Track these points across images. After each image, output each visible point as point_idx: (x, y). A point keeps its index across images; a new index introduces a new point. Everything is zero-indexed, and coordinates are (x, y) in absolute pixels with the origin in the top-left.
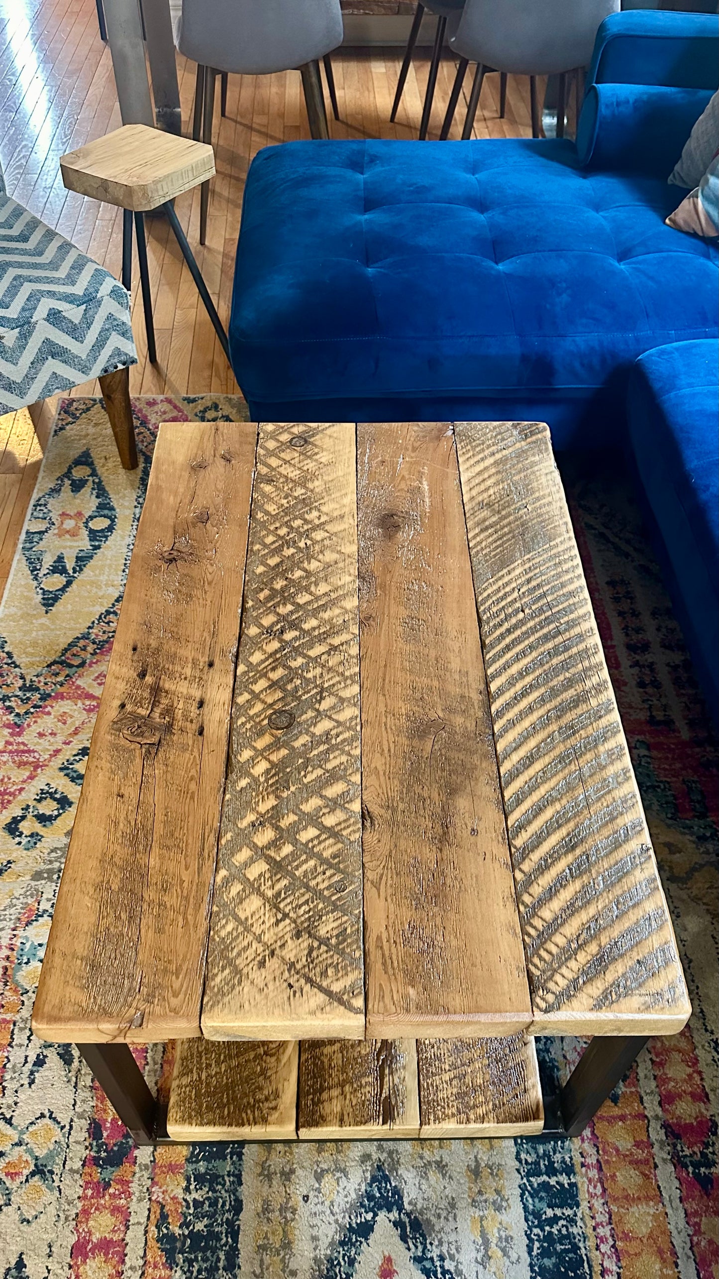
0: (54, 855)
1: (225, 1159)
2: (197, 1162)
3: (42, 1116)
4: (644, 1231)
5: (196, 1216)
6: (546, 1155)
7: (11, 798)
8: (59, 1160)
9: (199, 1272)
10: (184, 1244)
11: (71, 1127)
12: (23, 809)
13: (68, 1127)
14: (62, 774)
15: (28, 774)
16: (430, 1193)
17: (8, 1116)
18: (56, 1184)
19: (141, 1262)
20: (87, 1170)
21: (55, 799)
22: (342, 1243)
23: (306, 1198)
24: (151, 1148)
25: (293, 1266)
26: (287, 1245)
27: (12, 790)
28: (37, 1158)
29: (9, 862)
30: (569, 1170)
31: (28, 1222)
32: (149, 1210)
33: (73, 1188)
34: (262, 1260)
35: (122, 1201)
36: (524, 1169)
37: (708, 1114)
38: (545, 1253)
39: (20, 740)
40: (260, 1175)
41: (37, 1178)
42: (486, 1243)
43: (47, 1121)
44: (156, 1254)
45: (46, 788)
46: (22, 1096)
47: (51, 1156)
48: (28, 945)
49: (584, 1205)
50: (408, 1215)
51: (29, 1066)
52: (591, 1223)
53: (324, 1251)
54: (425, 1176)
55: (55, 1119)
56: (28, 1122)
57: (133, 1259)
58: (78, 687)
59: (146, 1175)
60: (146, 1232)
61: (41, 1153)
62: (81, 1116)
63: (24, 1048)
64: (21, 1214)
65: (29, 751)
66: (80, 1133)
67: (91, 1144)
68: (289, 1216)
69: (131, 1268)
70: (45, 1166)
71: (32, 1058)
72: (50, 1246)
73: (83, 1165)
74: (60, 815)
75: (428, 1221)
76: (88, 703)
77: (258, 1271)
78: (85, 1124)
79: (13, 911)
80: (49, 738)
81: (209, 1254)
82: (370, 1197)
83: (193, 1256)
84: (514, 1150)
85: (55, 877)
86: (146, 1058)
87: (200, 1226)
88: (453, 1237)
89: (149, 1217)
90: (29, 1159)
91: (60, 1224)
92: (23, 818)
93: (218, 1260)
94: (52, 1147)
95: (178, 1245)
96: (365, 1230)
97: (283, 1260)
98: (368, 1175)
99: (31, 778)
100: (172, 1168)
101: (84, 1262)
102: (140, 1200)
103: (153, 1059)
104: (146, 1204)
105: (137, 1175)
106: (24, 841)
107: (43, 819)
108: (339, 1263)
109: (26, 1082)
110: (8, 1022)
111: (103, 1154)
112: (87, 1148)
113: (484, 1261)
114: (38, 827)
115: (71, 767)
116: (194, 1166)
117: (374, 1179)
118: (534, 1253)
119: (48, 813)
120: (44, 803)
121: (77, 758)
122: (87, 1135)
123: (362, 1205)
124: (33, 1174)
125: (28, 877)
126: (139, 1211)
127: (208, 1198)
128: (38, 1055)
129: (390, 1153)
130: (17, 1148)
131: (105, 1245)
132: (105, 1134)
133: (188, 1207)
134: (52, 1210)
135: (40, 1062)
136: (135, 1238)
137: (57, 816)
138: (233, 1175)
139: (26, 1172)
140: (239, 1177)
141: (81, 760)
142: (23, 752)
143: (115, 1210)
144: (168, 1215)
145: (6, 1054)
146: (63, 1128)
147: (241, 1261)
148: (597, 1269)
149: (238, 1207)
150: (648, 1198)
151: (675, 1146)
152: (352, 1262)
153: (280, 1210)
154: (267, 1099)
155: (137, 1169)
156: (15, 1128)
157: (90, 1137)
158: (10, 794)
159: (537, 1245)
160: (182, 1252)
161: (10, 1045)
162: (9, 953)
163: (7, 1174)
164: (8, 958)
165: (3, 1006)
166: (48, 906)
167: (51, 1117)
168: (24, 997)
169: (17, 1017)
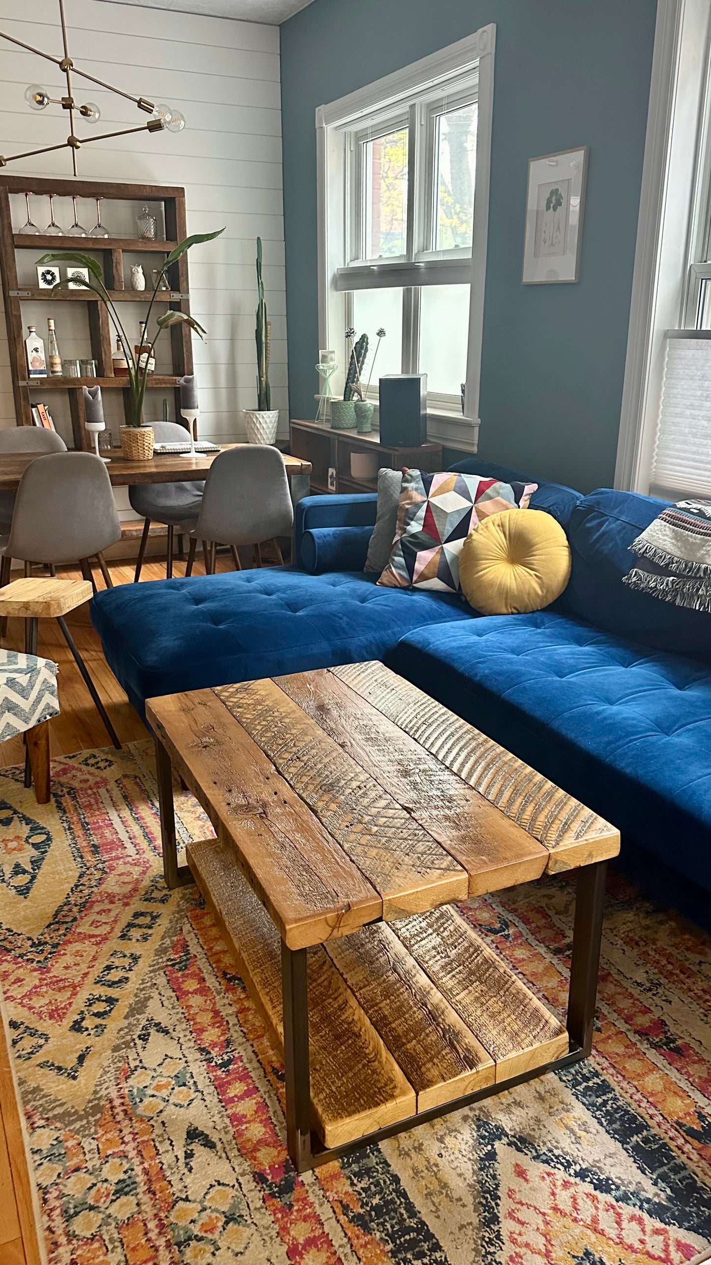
0: (122, 1032)
1: (369, 1157)
2: (350, 1166)
3: (212, 1186)
4: (659, 1088)
5: (368, 1197)
6: (577, 1072)
7: (65, 1011)
8: (243, 1205)
9: (392, 1227)
10: (371, 1215)
11: (240, 1184)
12: (79, 1014)
13: (237, 1185)
14: (98, 985)
15: (70, 993)
16: (519, 1119)
17: (184, 1197)
18: (249, 1222)
19: (346, 1240)
20: (268, 1203)
21: (103, 1001)
22: (481, 1169)
23: (440, 1155)
24: (311, 1172)
25: (456, 1196)
26: (445, 1186)
27: (63, 1006)
28: (224, 1213)
29: (87, 1048)
30: (596, 1074)
31: (241, 1253)
32: (332, 1207)
33: (264, 1218)
34: (433, 1202)
35: (308, 1211)
36: (570, 1085)
37: (656, 1018)
38: (610, 1123)
39: (51, 975)
40: (400, 1155)
41: (231, 1224)
42: (572, 1131)
43: (217, 1188)
44: (354, 1230)
45: (91, 997)
46: (188, 1180)
47: (234, 1206)
48: (135, 1091)
49: (617, 1089)
50: (514, 1136)
51: (182, 1160)
52: (627, 1096)
53: (471, 1179)
54: (511, 1112)
55: (223, 1184)
56: (202, 1194)
57: (338, 1239)
58: (80, 933)
59: (316, 1188)
60: (338, 1221)
61: (225, 1208)
62: (243, 1175)
63: (170, 1152)
64: (233, 1251)
65: (61, 980)
66: (248, 1183)
67: (262, 1188)
68: (435, 1169)
69: (340, 1246)
70: (234, 1214)
71: (181, 1155)
72: (269, 1260)
73: (264, 1202)
74: (112, 1009)
75: (529, 1135)
76: (93, 940)
77: (434, 1209)
78: (249, 1177)
79: (109, 1075)
80: (75, 967)
81: (392, 1214)
82: (483, 1137)
83: (382, 1220)
84: (557, 1077)
85: (132, 1044)
86: (272, 1123)
87: (375, 1201)
88: (550, 1137)
89: (334, 1212)
90: (218, 1215)
91: (268, 1244)
92: (83, 1019)
93: (402, 1215)
94: (232, 1202)
95: (367, 1218)
96: (492, 1156)
97: (447, 1195)
98: (474, 1126)
99: (74, 994)
100: (334, 1177)
101: (302, 1258)
102: (321, 1205)
103: (279, 1121)
104: (327, 1206)
105: (310, 1191)
106: (92, 1032)
107: (98, 1015)
108: (486, 1181)
109: (186, 1171)
110: (148, 1141)
111: (276, 1190)
112: (260, 1191)
113: (578, 1140)
114: (98, 1021)
115: (103, 979)
116: (349, 1169)
117: (479, 1127)
118: (605, 1124)
119: (102, 1010)
120: (94, 1006)
121: (105, 973)
122: (255, 1184)
123: (480, 1144)
124: (227, 1223)
125: (110, 1051)
126: (325, 1212)
127: (372, 1183)
128: (186, 1152)
129: (480, 1109)
130: (204, 1213)
131: (311, 1242)
132: (269, 1177)
133: (360, 1194)
134: (257, 1238)
135: (189, 1155)
136: (332, 1228)
137: (110, 1011)
138: (381, 1163)
139: (220, 1224)
140: (386, 1162)
142: (57, 981)
143: (305, 1219)
144: (348, 1205)
145: (158, 1161)
146: (233, 1186)
147: (418, 1208)
148: (647, 1117)
149: (396, 1179)
150: (651, 1071)
151: (648, 1039)
152: (494, 1177)
153: (427, 1169)
154: (386, 1085)
155: (307, 1187)
156: (195, 1201)
157: (258, 1183)
158: (63, 1009)
159: (603, 1120)
160: (373, 1221)
161: (158, 1154)
162: (122, 1101)
163: (206, 1232)
164: (123, 1104)
165: (137, 1134)
166: (137, 1063)
167: (219, 1184)
168: (152, 1122)
169: (153, 1136)
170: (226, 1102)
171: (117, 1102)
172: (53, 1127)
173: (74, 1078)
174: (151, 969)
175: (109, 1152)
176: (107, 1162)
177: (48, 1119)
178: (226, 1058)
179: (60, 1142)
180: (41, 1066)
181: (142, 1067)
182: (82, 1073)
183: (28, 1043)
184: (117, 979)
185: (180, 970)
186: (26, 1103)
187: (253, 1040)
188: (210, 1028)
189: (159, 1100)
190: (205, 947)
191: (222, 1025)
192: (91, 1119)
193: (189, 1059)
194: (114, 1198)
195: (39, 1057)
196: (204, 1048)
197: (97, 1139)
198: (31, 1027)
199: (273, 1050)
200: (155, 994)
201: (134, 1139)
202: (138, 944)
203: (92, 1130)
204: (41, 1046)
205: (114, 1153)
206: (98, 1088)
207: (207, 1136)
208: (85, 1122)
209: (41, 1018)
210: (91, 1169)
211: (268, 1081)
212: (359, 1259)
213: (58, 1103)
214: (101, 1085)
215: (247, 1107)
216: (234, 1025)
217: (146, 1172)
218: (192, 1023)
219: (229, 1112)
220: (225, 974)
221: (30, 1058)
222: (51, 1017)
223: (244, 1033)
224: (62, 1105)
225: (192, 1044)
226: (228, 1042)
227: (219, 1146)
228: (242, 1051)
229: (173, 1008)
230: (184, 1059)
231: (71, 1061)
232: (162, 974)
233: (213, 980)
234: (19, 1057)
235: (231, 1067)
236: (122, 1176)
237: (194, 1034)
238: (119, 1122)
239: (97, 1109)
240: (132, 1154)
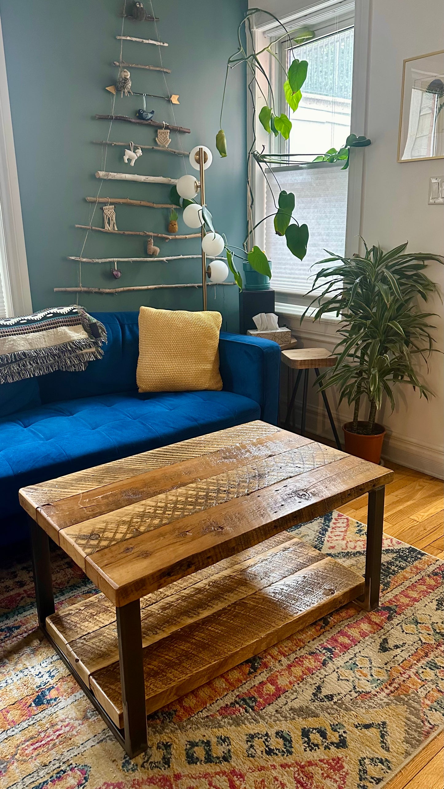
3: (406, 633)
7: (331, 761)
12: (329, 749)
13: (399, 625)
14: (293, 750)
15: (310, 768)
20: (401, 612)
21: (309, 739)
27: (327, 766)
28: (416, 626)
29: (357, 727)
31: (429, 615)
33: (408, 612)
44: (392, 586)
45: (308, 749)
47: (410, 623)
48: (374, 685)
59: (381, 600)
60: (392, 591)
62: (392, 624)
66: (395, 621)
67: (394, 616)
69: (402, 588)
70: (414, 622)
71: (399, 650)
72: (425, 606)
74: (313, 729)
76: (238, 783)
83: (382, 579)
86: (356, 622)
89: (388, 592)
90: (419, 627)
91: (419, 608)
92: (332, 743)
95: (384, 583)
99: (310, 763)
106: (341, 731)
107: (323, 734)
110: (401, 667)
111: (392, 612)
114: (329, 732)
115: (285, 750)
119: (318, 735)
120: (316, 742)
121: (277, 752)
124: (420, 623)
130: (422, 632)
131: (407, 597)
132: (387, 615)
134: (419, 612)
135: (397, 647)
136: (397, 591)
137: (315, 729)
139: (422, 625)
141: (277, 749)
143: (399, 600)
145: (409, 658)
155: (383, 602)
158: (329, 764)
160: (384, 582)
161: (405, 659)
162: (384, 689)
163: (430, 629)
164: (386, 688)
165: (400, 673)
166: (353, 693)
167: (403, 631)
168: (389, 669)
169: (396, 665)
170: (355, 642)
171: (387, 691)
172: (426, 717)
173: (384, 723)
174: (260, 720)
175: (419, 681)
176: (426, 680)
177: (423, 722)
178: (324, 651)
179: (431, 708)
180: (388, 750)
181: (354, 688)
182: (379, 720)
183: (373, 771)
184: (281, 741)
185: (255, 701)
186: (420, 742)
187: (304, 643)
188: (304, 666)
189: (373, 671)
190: (225, 693)
191: (300, 661)
192: (406, 699)
193: (335, 667)
194: (441, 668)
195: (382, 754)
196: (322, 663)
197: (417, 690)
198: (358, 776)
199: (307, 632)
200: (287, 707)
201: (404, 673)
202: (232, 742)
203: (413, 695)
204: (372, 759)
205: (418, 679)
206: (384, 705)
207: (381, 644)
208: (410, 701)
209: (347, 774)
210: (435, 685)
211: (331, 628)
212: (403, 582)
213: (409, 722)
214: (381, 705)
215: (354, 632)
216: (296, 654)
217: (418, 661)
218: (304, 676)
219: (362, 639)
220: (250, 673)
221: (386, 760)
222: (342, 767)
223: (301, 648)
224: (408, 719)
225: (322, 670)
226: (311, 653)
227: (383, 637)
228: (315, 645)
229: (296, 691)
230: (336, 670)
231: (373, 733)
232: (264, 710)
233: (259, 677)
234: (389, 768)
235: (330, 647)
236: (428, 669)
237: (314, 672)
238: (399, 684)
239: (399, 699)
240: (413, 670)
